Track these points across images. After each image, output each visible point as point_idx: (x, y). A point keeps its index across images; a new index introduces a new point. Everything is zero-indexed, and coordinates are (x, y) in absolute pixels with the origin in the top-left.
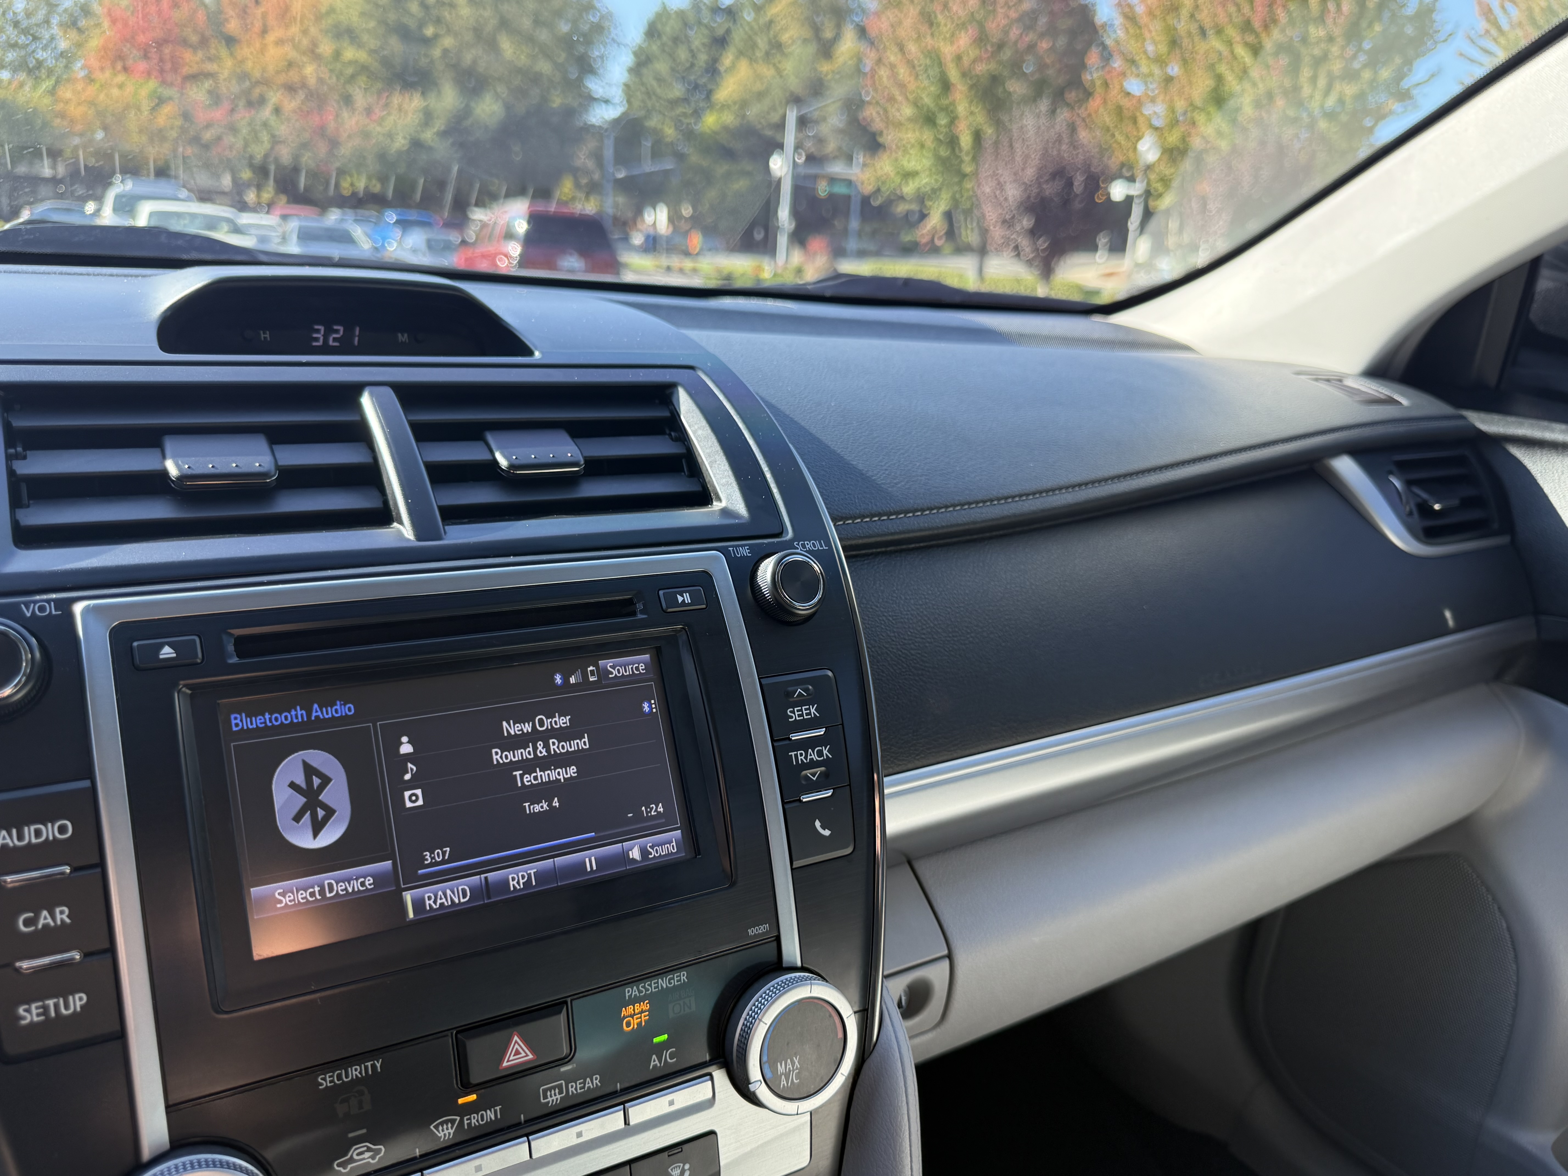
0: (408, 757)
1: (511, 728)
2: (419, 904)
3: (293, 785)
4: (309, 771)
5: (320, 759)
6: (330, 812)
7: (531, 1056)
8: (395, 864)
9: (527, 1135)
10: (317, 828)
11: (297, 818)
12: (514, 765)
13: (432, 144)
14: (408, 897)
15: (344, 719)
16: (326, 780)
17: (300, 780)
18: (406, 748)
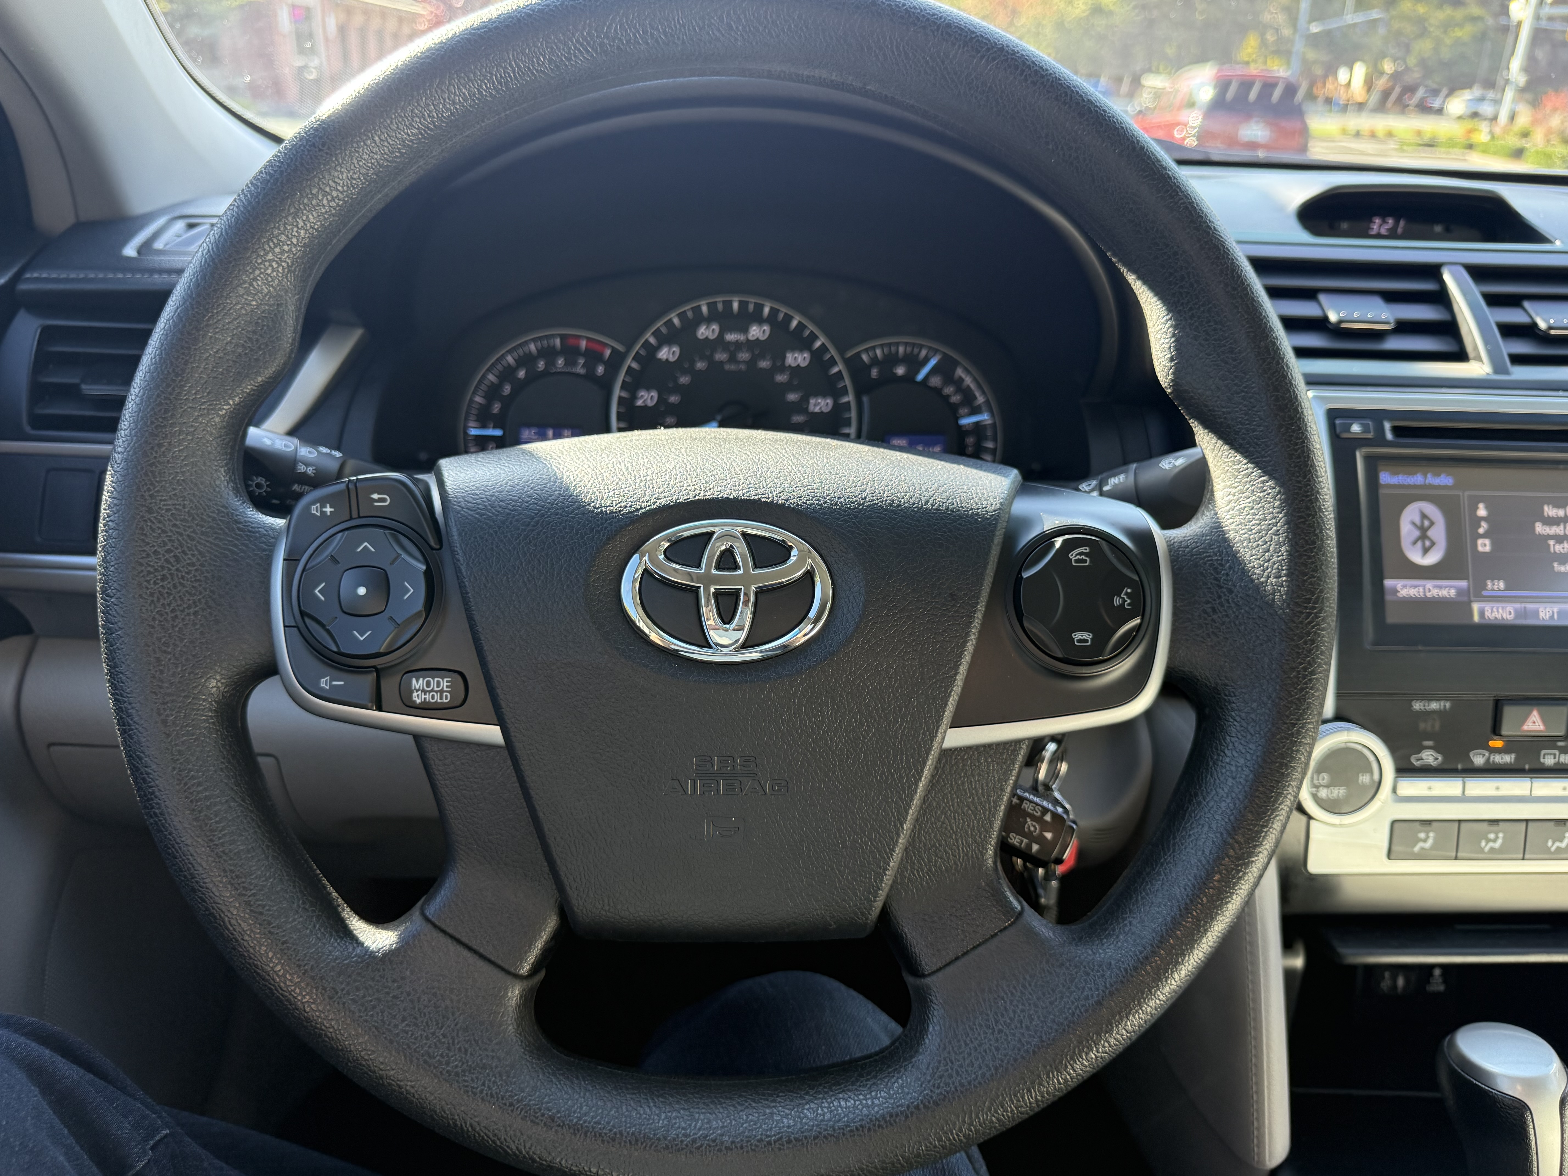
0: (1483, 518)
1: (1550, 511)
2: (1482, 613)
3: (1414, 524)
4: (1424, 516)
5: (1430, 509)
6: (1433, 544)
7: (1542, 727)
8: (1469, 586)
9: (1531, 778)
10: (1426, 551)
11: (1415, 543)
12: (1550, 537)
13: (1112, 8)
14: (1476, 607)
15: (1445, 487)
16: (1432, 523)
17: (1417, 520)
18: (1482, 512)
